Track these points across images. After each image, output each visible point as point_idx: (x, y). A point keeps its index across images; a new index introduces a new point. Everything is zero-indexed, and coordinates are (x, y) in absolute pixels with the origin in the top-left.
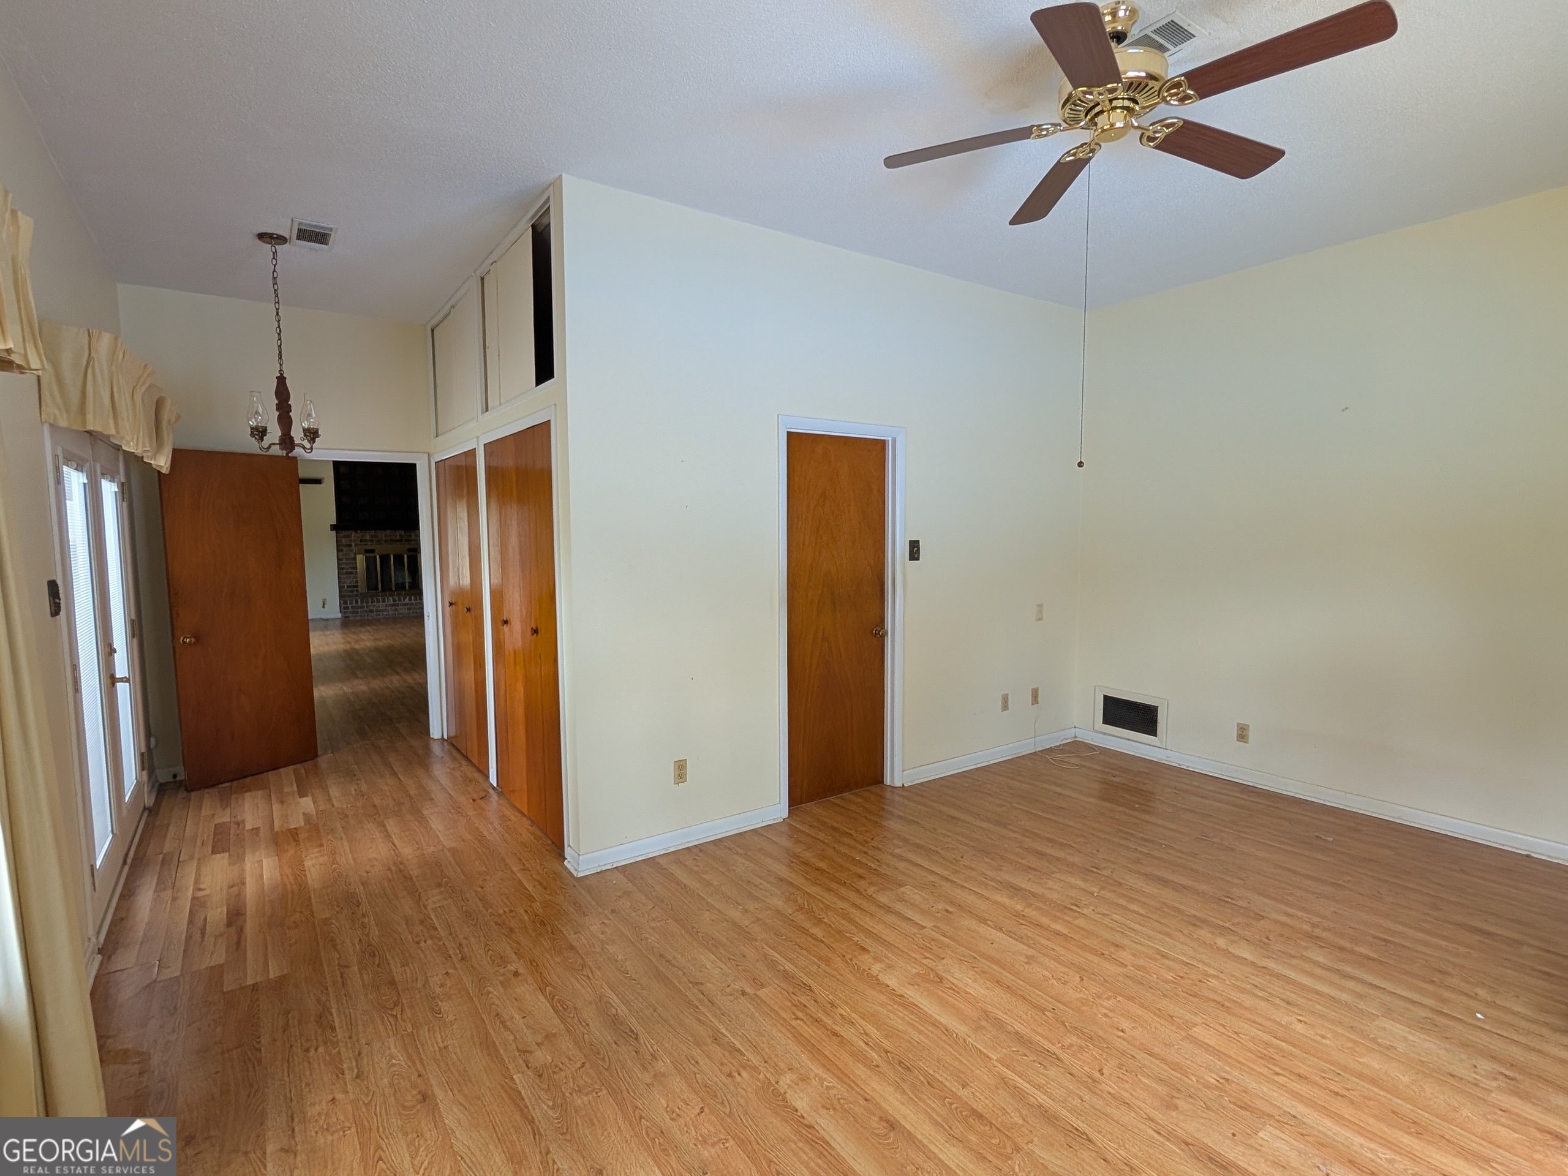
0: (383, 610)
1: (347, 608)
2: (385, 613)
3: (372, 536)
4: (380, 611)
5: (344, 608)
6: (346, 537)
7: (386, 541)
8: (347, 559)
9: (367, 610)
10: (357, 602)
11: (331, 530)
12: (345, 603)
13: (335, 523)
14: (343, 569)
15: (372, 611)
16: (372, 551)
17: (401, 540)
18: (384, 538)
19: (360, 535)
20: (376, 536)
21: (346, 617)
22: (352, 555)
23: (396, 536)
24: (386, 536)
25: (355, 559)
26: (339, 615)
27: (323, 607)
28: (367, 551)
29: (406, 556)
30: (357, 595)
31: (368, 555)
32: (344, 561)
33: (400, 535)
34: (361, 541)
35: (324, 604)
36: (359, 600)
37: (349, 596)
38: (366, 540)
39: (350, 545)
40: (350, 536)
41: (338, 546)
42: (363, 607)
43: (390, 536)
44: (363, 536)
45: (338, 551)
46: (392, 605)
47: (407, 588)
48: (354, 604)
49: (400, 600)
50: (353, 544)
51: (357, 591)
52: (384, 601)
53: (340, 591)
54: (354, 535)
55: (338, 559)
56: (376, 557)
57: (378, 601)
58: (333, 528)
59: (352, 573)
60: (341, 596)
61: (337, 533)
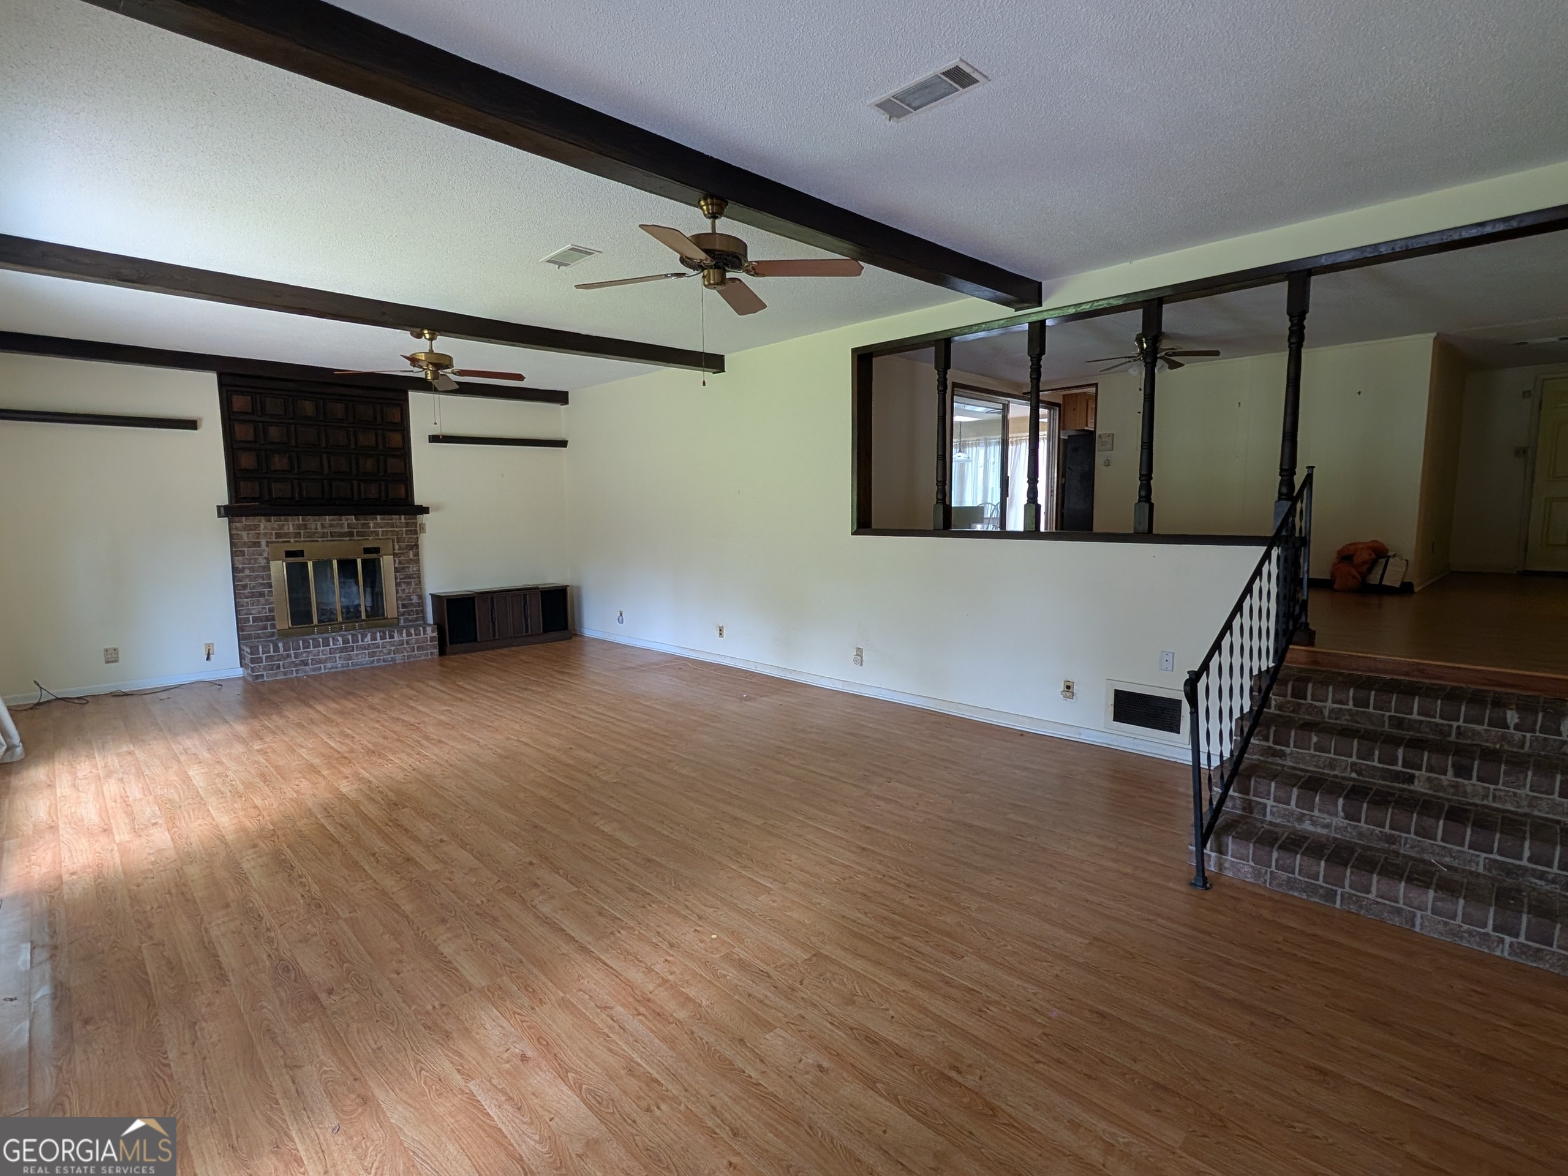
0: (325, 661)
1: (260, 660)
2: (329, 665)
3: (299, 527)
4: (320, 662)
5: (253, 661)
6: (247, 528)
7: (324, 535)
8: (252, 570)
9: (297, 661)
10: (276, 649)
11: (220, 516)
12: (254, 650)
13: (226, 502)
14: (245, 587)
15: (305, 663)
16: (300, 553)
17: (351, 534)
18: (319, 529)
19: (276, 525)
20: (305, 527)
21: (257, 677)
22: (263, 562)
23: (342, 526)
24: (323, 526)
25: (267, 568)
26: (240, 672)
27: (208, 659)
28: (289, 554)
29: (359, 561)
30: (273, 634)
31: (291, 560)
32: (247, 572)
33: (349, 526)
34: (278, 536)
35: (209, 655)
36: (280, 645)
37: (258, 637)
38: (287, 535)
39: (257, 544)
40: (257, 527)
41: (232, 544)
42: (289, 656)
43: (331, 526)
44: (281, 527)
45: (233, 554)
46: (342, 650)
47: (364, 617)
48: (272, 653)
49: (355, 640)
50: (263, 543)
51: (273, 626)
52: (326, 643)
53: (240, 629)
54: (266, 526)
55: (235, 569)
56: (305, 565)
57: (317, 645)
58: (225, 511)
59: (262, 595)
60: (240, 638)
61: (230, 522)
